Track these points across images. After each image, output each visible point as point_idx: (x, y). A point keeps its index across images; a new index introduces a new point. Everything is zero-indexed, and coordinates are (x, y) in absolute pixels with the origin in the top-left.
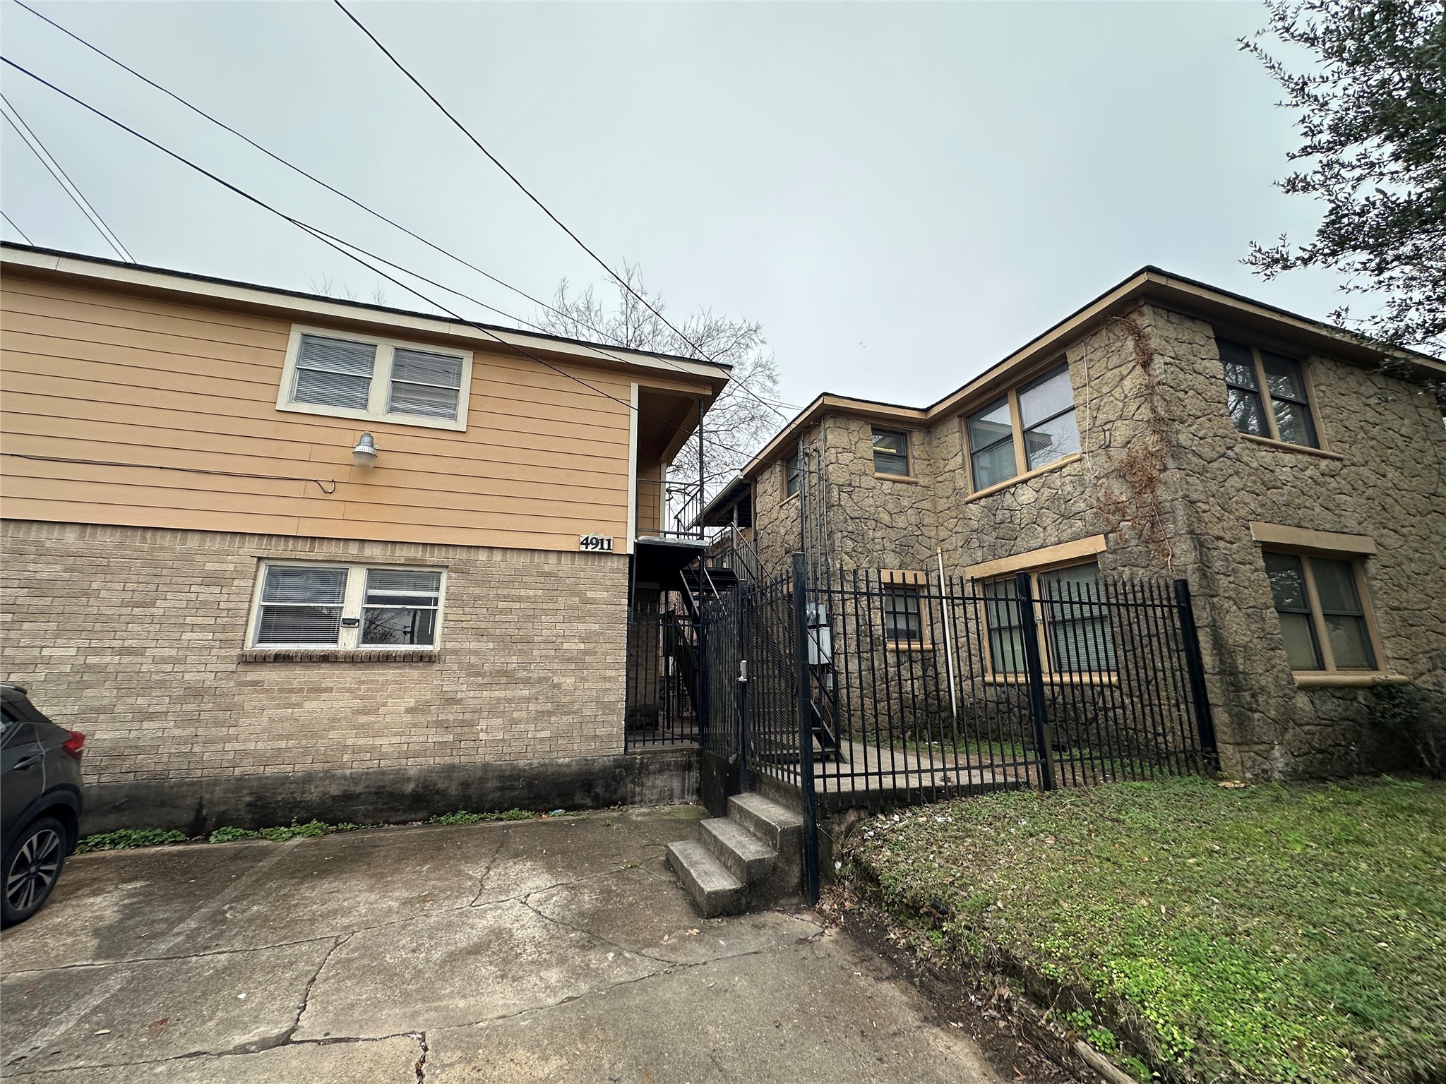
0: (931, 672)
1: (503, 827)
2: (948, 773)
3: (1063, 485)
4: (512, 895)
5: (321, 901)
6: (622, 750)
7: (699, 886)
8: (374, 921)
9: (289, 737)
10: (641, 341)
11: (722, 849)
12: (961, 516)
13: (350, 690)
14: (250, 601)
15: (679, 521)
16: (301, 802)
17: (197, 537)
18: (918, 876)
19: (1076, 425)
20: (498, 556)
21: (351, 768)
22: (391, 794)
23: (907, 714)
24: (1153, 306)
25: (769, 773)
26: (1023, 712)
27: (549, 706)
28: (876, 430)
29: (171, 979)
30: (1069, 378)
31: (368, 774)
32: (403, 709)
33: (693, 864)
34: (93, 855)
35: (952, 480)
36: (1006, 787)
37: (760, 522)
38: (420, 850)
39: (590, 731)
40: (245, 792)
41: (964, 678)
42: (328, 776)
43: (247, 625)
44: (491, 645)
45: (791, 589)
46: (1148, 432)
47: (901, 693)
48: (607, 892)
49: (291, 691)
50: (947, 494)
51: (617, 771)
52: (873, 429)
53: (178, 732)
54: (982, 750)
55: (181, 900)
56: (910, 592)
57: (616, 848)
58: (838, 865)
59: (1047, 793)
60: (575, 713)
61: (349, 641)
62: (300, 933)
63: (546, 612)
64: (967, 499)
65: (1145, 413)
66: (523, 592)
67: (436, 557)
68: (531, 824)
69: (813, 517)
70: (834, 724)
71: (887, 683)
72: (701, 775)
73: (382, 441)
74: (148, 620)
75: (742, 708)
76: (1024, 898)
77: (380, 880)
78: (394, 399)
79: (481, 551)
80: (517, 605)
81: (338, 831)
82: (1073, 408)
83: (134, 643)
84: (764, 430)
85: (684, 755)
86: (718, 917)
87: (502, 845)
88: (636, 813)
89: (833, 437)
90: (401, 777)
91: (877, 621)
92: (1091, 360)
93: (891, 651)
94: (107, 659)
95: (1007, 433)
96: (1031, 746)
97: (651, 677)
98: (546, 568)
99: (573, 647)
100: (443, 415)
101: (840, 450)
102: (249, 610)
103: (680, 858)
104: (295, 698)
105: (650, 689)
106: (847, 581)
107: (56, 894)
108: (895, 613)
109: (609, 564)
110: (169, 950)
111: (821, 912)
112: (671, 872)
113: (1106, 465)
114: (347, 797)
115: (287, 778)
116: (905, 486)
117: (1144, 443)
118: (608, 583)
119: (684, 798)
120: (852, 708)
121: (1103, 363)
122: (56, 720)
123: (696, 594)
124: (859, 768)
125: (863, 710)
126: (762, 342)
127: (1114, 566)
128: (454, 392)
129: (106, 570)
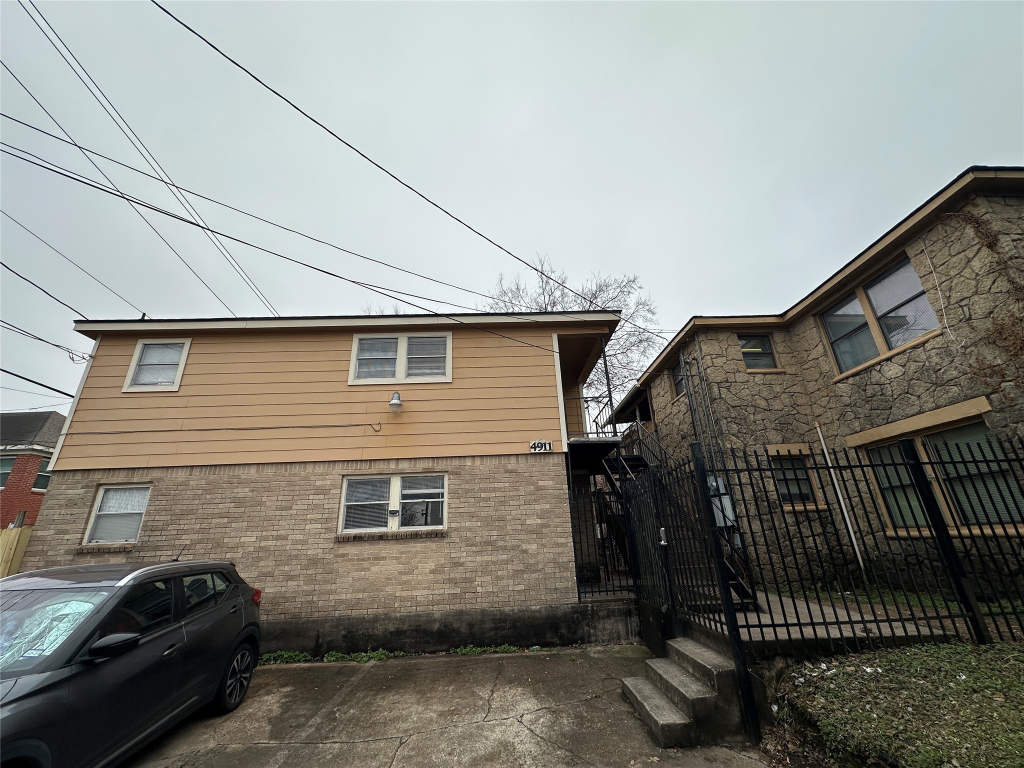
0: (830, 529)
1: (499, 659)
2: (868, 625)
3: (929, 357)
4: (512, 714)
5: (389, 709)
6: (577, 599)
7: (654, 718)
8: (423, 727)
9: (364, 591)
10: (554, 303)
11: (667, 686)
12: (832, 394)
13: (396, 558)
14: (339, 503)
15: (597, 424)
16: (373, 635)
17: (312, 465)
18: (858, 725)
19: (930, 307)
20: (478, 462)
21: (400, 612)
22: (425, 631)
23: (814, 567)
24: (986, 197)
25: (697, 621)
26: (935, 564)
27: (521, 567)
28: (740, 337)
29: (309, 759)
30: (913, 268)
31: (410, 616)
32: (428, 571)
33: (646, 698)
34: (265, 667)
35: (817, 366)
36: (932, 639)
37: (659, 417)
38: (446, 674)
39: (551, 584)
40: (342, 628)
41: (864, 534)
42: (387, 617)
43: (338, 518)
44: (479, 524)
45: (692, 468)
46: (1010, 301)
47: (804, 548)
48: (579, 717)
49: (363, 560)
50: (815, 378)
51: (575, 616)
52: (738, 336)
53: (306, 588)
54: (899, 600)
55: (311, 702)
56: (796, 461)
57: (583, 680)
58: (775, 708)
59: (983, 647)
60: (540, 571)
61: (393, 525)
62: (379, 732)
63: (512, 498)
64: (834, 380)
65: (1003, 285)
66: (496, 485)
67: (440, 466)
68: (518, 656)
69: (700, 409)
70: (747, 576)
71: (790, 540)
72: (640, 620)
73: (405, 395)
74: (289, 518)
75: (666, 566)
76: (983, 759)
77: (423, 696)
78: (409, 368)
79: (467, 459)
80: (493, 494)
81: (395, 657)
82: (923, 293)
83: (282, 532)
84: (651, 348)
85: (624, 604)
86: (673, 747)
87: (500, 673)
88: (594, 651)
89: (707, 347)
90: (430, 618)
91: (771, 487)
92: (931, 252)
93: (789, 512)
94: (270, 543)
95: (863, 321)
96: (952, 597)
97: (591, 541)
98: (510, 467)
99: (534, 522)
100: (437, 374)
101: (714, 356)
102: (339, 508)
103: (634, 691)
104: (366, 564)
105: (592, 549)
106: (738, 457)
107: (249, 692)
108: (786, 480)
109: (551, 460)
110: (308, 737)
111: (766, 751)
112: (628, 703)
113: (971, 336)
114: (399, 633)
115: (364, 618)
116: (775, 377)
117: (1009, 311)
118: (553, 474)
119: (629, 639)
120: (761, 563)
121: (946, 251)
122: (247, 581)
123: (617, 476)
124: (779, 620)
125: (771, 564)
126: (640, 288)
127: (1004, 423)
128: (443, 358)
129: (269, 490)
